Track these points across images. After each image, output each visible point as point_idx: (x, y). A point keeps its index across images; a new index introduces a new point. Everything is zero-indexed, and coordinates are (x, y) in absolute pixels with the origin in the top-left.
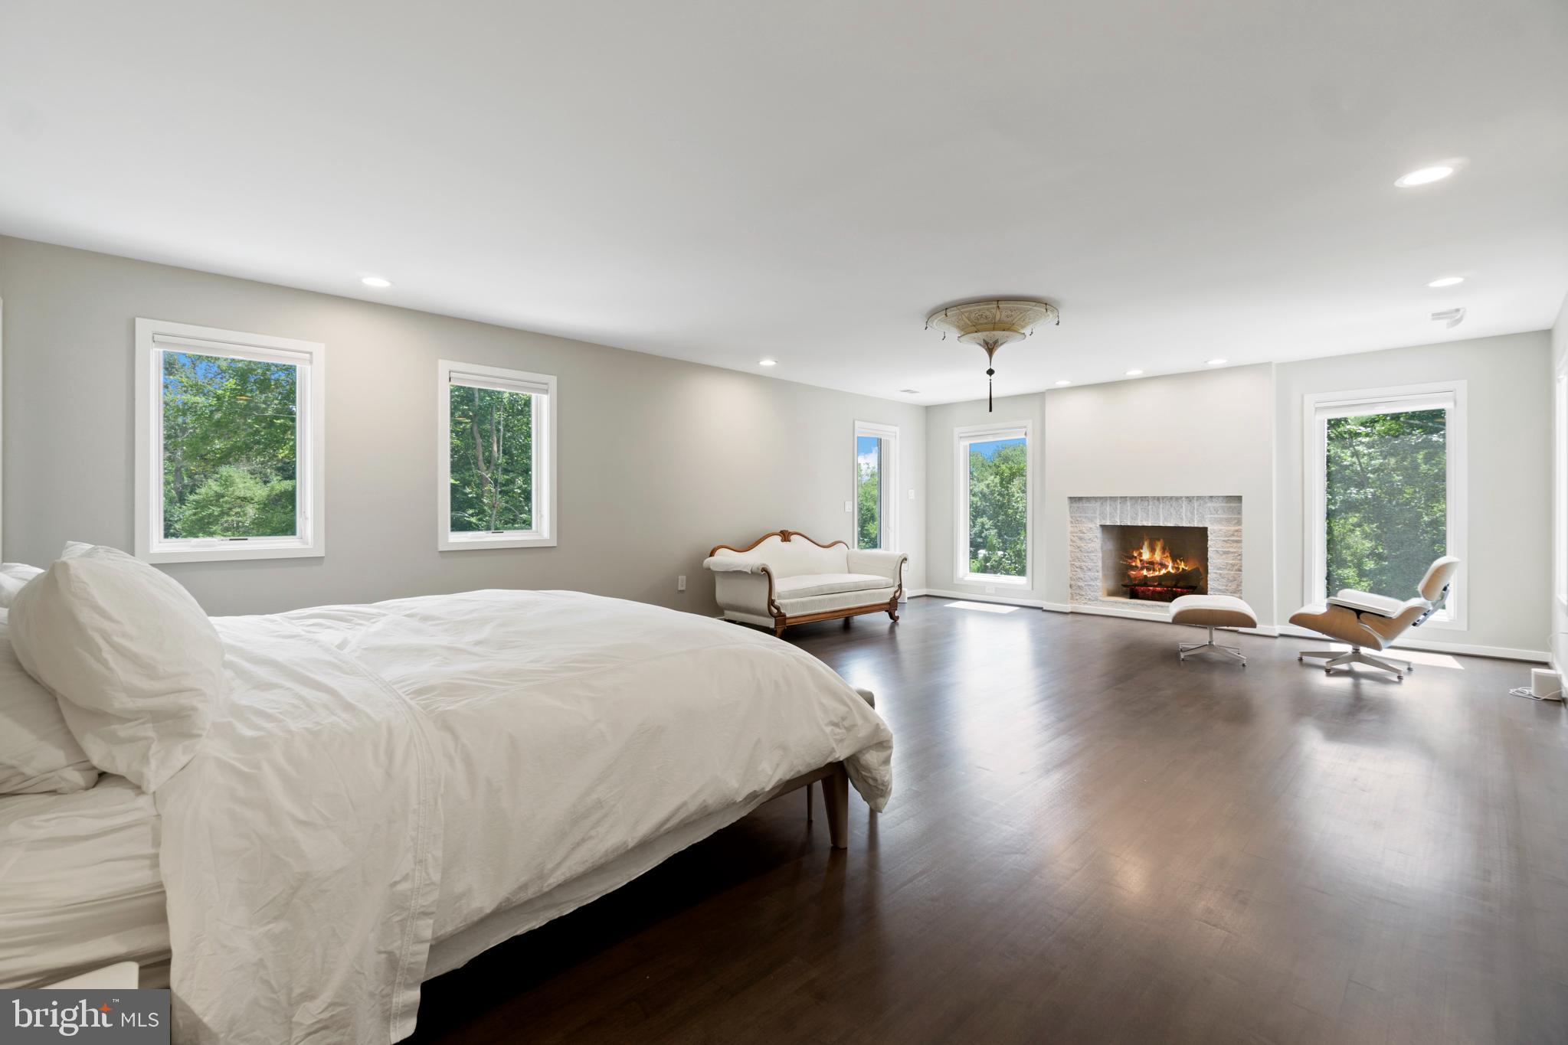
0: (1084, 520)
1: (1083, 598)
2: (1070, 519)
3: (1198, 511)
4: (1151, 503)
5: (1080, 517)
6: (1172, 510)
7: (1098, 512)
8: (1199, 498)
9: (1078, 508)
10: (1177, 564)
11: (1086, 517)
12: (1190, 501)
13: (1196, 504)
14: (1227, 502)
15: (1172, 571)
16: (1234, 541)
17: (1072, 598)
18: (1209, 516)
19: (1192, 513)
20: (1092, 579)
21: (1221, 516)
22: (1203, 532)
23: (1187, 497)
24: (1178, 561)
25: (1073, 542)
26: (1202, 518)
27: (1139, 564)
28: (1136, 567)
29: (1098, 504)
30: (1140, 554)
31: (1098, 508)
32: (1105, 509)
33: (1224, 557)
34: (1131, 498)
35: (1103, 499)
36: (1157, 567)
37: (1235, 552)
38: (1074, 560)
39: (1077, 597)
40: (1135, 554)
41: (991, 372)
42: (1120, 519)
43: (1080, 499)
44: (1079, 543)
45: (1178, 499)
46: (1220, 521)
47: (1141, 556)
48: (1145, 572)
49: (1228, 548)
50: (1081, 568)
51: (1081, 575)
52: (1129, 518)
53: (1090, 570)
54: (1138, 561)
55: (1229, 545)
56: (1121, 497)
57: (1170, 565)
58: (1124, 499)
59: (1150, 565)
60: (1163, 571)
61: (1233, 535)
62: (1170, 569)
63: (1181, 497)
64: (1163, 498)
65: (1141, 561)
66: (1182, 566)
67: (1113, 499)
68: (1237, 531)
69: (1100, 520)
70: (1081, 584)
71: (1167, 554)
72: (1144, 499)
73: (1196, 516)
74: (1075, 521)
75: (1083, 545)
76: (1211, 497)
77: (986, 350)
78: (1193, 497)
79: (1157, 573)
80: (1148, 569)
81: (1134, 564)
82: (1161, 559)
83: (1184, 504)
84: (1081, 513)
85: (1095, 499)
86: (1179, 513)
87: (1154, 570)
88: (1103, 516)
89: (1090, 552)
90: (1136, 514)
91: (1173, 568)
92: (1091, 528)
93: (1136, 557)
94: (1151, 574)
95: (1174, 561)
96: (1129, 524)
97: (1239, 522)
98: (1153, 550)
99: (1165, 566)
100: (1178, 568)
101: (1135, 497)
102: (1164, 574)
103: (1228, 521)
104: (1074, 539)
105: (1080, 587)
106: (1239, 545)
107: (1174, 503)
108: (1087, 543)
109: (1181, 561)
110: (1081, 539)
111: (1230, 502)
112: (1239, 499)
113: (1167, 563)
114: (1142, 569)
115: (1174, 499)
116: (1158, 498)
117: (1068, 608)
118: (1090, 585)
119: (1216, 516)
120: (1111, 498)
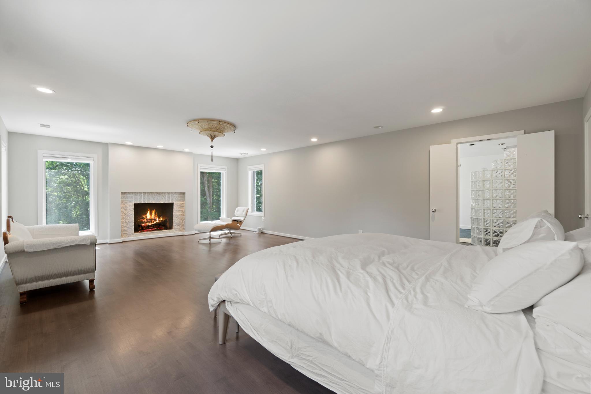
0: (127, 202)
1: (127, 235)
2: (121, 202)
3: (171, 197)
4: (155, 195)
5: (125, 200)
6: (163, 197)
7: (134, 198)
8: (171, 193)
9: (124, 196)
10: (160, 219)
11: (128, 201)
12: (169, 194)
13: (170, 195)
14: (180, 195)
15: (158, 222)
16: (183, 207)
17: (122, 236)
18: (175, 199)
19: (169, 198)
20: (131, 226)
21: (178, 199)
22: (172, 204)
23: (168, 193)
24: (160, 218)
25: (122, 211)
26: (172, 200)
27: (146, 221)
28: (145, 222)
29: (133, 195)
30: (146, 217)
31: (134, 197)
32: (137, 197)
33: (179, 212)
34: (148, 193)
35: (136, 193)
36: (153, 221)
37: (182, 210)
38: (122, 219)
39: (124, 235)
40: (144, 217)
41: (212, 147)
42: (143, 201)
43: (125, 193)
44: (124, 211)
45: (165, 193)
46: (178, 201)
47: (147, 217)
48: (148, 224)
49: (180, 209)
50: (126, 222)
51: (126, 225)
52: (147, 200)
53: (130, 222)
54: (145, 219)
55: (180, 208)
56: (144, 192)
57: (157, 219)
58: (145, 193)
59: (150, 220)
60: (155, 222)
61: (181, 205)
62: (157, 221)
63: (166, 193)
64: (160, 193)
65: (146, 219)
66: (161, 219)
67: (140, 193)
68: (182, 204)
69: (135, 201)
70: (126, 229)
71: (157, 215)
72: (152, 193)
73: (170, 199)
74: (123, 202)
75: (127, 212)
76: (175, 193)
77: (210, 138)
78: (170, 193)
79: (152, 223)
80: (149, 222)
81: (144, 221)
82: (154, 217)
83: (167, 195)
84: (125, 199)
85: (132, 193)
86: (165, 198)
87: (152, 222)
88: (136, 199)
89: (130, 215)
90: (150, 199)
91: (158, 220)
92: (130, 205)
93: (144, 218)
94: (150, 224)
95: (159, 218)
96: (147, 203)
97: (184, 201)
98: (151, 214)
99: (155, 220)
100: (160, 220)
101: (149, 192)
102: (155, 223)
103: (180, 200)
104: (123, 210)
105: (125, 230)
106: (183, 208)
107: (163, 195)
108: (129, 211)
109: (161, 217)
110: (125, 210)
111: (181, 195)
112: (184, 193)
113: (156, 219)
114: (147, 222)
115: (163, 193)
116: (158, 193)
117: (120, 240)
118: (130, 229)
119: (177, 199)
120: (139, 192)
